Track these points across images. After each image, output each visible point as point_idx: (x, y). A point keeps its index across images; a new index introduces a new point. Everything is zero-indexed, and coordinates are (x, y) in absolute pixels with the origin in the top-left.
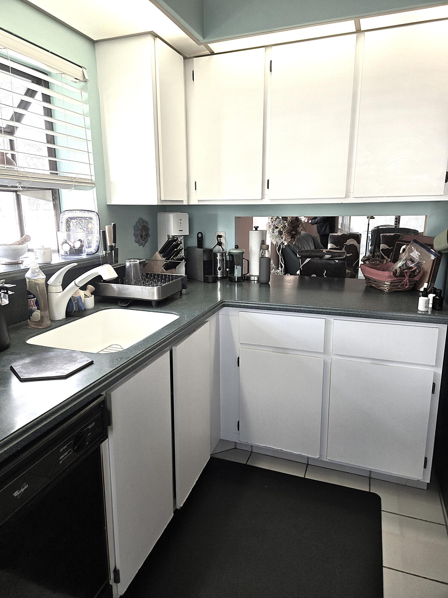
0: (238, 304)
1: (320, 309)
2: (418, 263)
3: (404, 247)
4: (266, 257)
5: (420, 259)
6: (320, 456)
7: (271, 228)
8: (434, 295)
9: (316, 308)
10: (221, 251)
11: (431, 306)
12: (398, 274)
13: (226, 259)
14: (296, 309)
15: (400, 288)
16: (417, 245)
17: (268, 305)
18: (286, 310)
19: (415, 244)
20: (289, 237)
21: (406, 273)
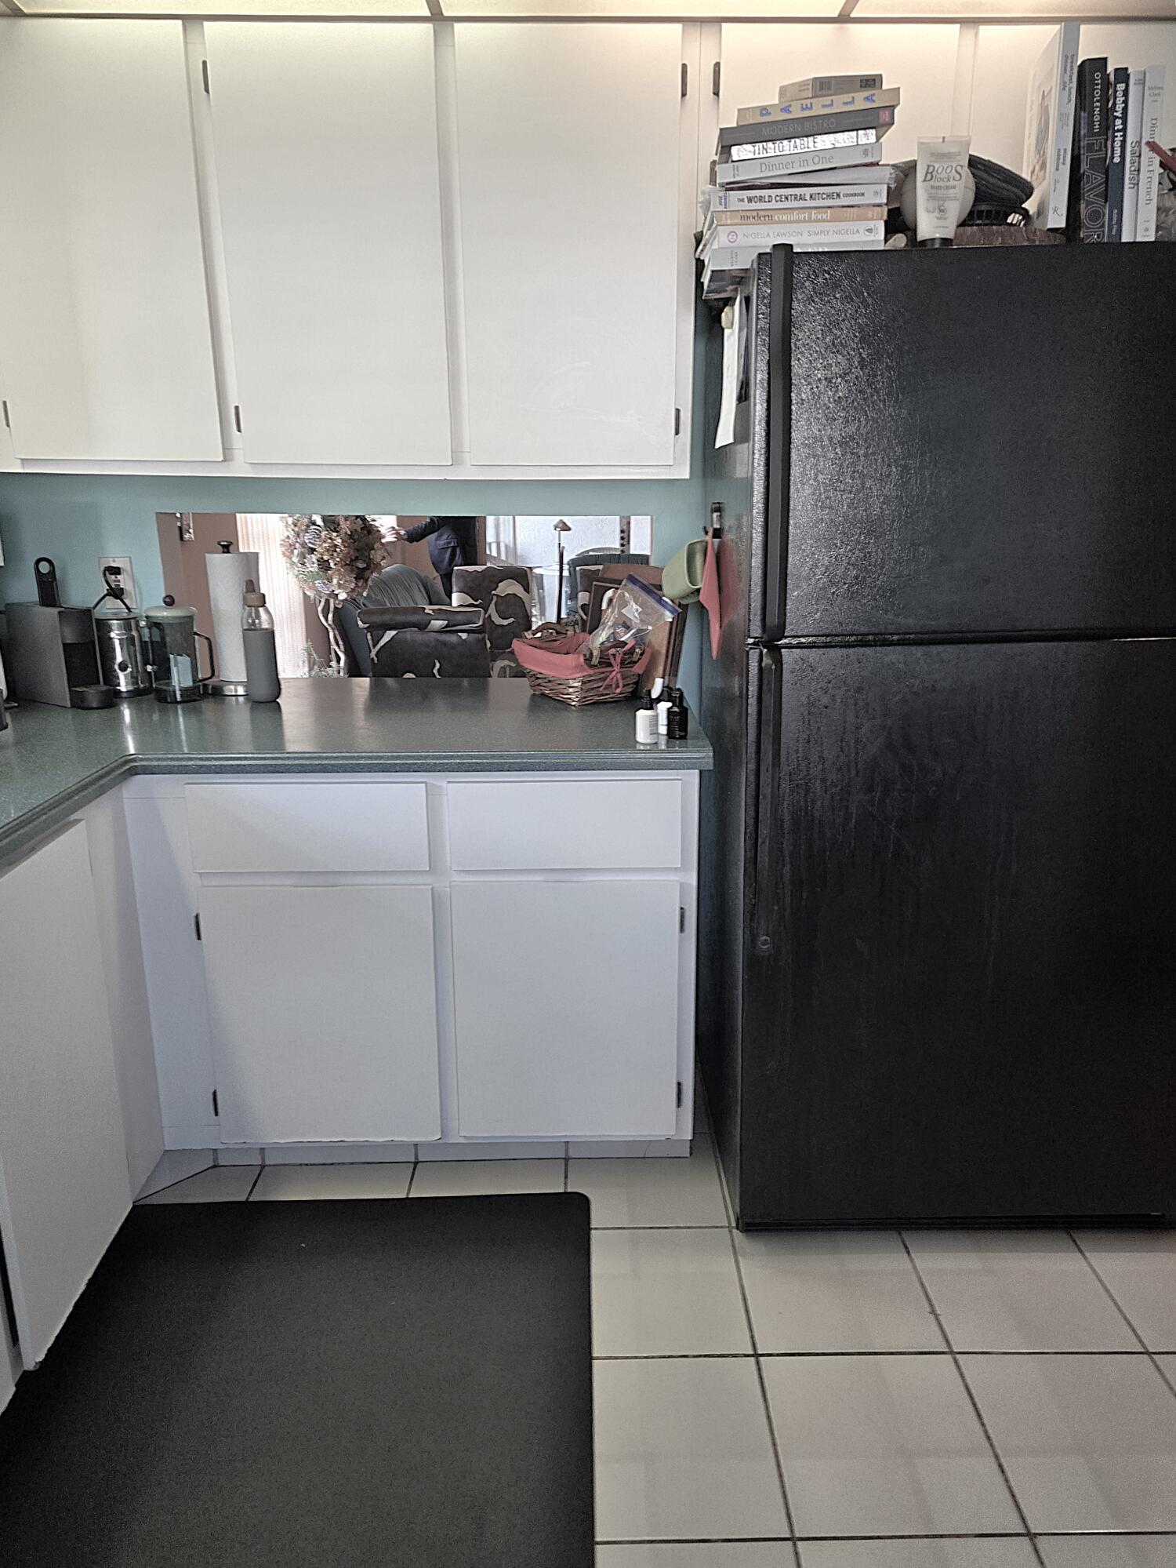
0: (176, 763)
1: (409, 757)
2: (639, 631)
3: (609, 593)
4: (263, 629)
5: (642, 621)
6: (442, 1132)
7: (296, 552)
8: (670, 704)
9: (397, 758)
10: (125, 615)
11: (663, 730)
12: (595, 661)
13: (140, 636)
14: (347, 765)
15: (603, 695)
16: (637, 588)
17: (269, 759)
18: (318, 768)
19: (630, 586)
20: (351, 577)
21: (614, 655)
